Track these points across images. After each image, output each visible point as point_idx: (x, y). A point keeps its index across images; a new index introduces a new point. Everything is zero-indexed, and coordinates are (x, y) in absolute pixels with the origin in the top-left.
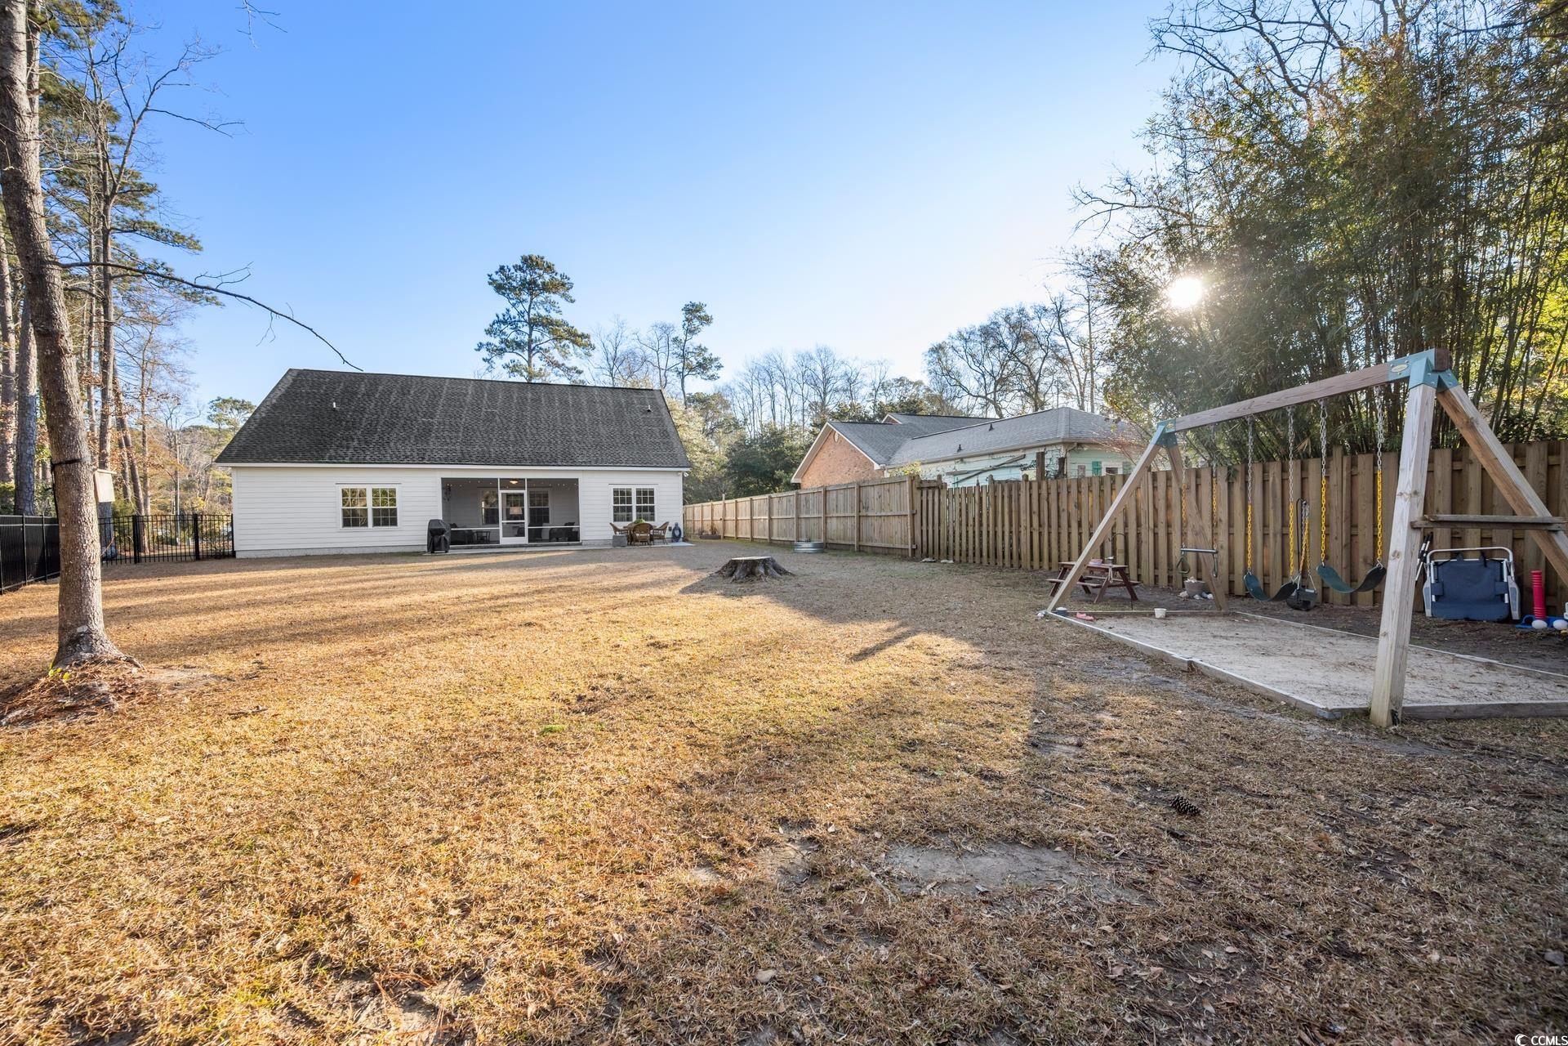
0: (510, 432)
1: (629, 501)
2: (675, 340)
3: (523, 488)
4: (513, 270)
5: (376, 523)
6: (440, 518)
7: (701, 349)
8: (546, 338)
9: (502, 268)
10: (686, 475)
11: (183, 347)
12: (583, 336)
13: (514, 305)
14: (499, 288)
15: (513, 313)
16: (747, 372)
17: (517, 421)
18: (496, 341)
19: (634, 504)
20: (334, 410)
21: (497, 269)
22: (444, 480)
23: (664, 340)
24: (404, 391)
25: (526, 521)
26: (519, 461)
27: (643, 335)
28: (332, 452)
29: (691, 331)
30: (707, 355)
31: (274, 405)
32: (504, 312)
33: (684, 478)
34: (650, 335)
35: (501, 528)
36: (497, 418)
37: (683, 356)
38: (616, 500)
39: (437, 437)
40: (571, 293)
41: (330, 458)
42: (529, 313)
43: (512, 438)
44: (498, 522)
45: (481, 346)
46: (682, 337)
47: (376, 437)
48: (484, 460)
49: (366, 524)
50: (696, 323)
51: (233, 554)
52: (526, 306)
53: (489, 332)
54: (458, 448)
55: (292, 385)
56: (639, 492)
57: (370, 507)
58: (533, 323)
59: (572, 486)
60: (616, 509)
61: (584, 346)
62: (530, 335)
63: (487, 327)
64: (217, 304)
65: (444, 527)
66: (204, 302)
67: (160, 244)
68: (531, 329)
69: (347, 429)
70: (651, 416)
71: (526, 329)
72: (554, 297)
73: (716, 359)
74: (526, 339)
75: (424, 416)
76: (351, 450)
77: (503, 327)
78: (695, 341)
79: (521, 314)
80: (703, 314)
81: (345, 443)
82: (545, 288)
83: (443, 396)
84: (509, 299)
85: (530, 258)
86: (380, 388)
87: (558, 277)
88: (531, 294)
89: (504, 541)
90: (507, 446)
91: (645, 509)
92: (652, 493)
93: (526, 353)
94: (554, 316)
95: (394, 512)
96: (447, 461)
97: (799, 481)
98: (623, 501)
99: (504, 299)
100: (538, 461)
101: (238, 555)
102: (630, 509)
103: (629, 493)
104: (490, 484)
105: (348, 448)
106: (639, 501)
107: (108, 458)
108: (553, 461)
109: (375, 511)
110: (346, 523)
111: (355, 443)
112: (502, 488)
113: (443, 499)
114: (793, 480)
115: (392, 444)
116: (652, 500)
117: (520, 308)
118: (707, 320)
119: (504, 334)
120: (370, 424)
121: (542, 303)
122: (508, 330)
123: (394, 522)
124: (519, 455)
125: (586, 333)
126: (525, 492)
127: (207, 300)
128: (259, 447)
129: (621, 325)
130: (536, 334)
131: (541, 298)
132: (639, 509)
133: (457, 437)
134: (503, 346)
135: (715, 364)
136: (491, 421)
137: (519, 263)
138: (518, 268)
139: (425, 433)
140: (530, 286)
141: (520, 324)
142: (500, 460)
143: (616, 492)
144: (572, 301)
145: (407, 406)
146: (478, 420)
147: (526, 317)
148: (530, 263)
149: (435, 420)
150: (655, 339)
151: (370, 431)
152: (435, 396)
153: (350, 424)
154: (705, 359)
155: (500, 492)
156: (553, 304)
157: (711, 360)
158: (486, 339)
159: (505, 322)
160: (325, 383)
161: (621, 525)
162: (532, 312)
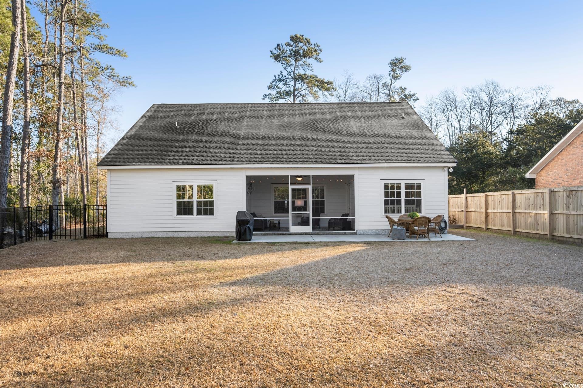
0: (297, 138)
1: (399, 195)
2: (384, 84)
3: (309, 184)
4: (285, 46)
5: (199, 213)
6: (245, 209)
7: (402, 89)
8: (304, 88)
9: (279, 45)
10: (451, 170)
11: (117, 110)
12: (329, 83)
13: (285, 68)
14: (277, 58)
15: (285, 73)
16: (427, 105)
17: (301, 130)
18: (274, 93)
19: (403, 198)
20: (176, 128)
21: (276, 46)
22: (248, 177)
23: (375, 86)
24: (222, 113)
25: (310, 212)
26: (305, 161)
27: (361, 84)
28: (171, 157)
29: (395, 77)
30: (407, 92)
31: (140, 126)
32: (279, 73)
33: (449, 174)
34: (365, 84)
35: (290, 218)
36: (286, 128)
37: (390, 95)
38: (387, 195)
39: (243, 144)
40: (321, 56)
41: (169, 161)
42: (294, 72)
43: (298, 143)
44: (288, 212)
45: (265, 96)
46: (389, 82)
47: (202, 145)
48: (278, 160)
49: (191, 213)
50: (398, 72)
51: (106, 235)
52: (293, 68)
53: (270, 88)
54: (259, 151)
55: (153, 114)
56: (407, 187)
57: (195, 199)
58: (297, 79)
59: (349, 180)
60: (386, 202)
61: (328, 90)
62: (295, 86)
63: (269, 84)
64: (133, 86)
65: (248, 218)
66: (128, 85)
67: (109, 55)
68: (295, 83)
69: (183, 140)
70: (406, 121)
71: (292, 83)
72: (310, 61)
73: (414, 95)
74: (292, 89)
75: (235, 129)
76: (184, 155)
77: (278, 83)
78: (397, 85)
79: (289, 73)
80: (403, 65)
81: (180, 150)
82: (305, 55)
83: (247, 115)
84: (282, 64)
85: (296, 36)
86: (206, 112)
87: (313, 46)
88: (296, 60)
89: (293, 229)
90: (295, 148)
91: (413, 202)
92: (419, 187)
93: (292, 97)
94: (309, 73)
95: (212, 203)
96: (250, 161)
97: (534, 176)
98: (393, 195)
99: (279, 64)
100: (320, 160)
101: (110, 236)
102: (399, 202)
103: (399, 187)
104: (282, 180)
105: (182, 154)
106: (407, 195)
107: (58, 168)
108: (333, 160)
109: (199, 203)
110: (179, 213)
111: (187, 150)
112: (292, 184)
113: (247, 193)
114: (528, 176)
115: (212, 150)
116: (419, 195)
117: (289, 70)
118: (407, 68)
119: (278, 88)
120: (198, 136)
121: (302, 65)
122: (281, 85)
123: (211, 212)
124: (305, 155)
125: (330, 80)
126: (310, 187)
127: (129, 83)
128: (125, 155)
129: (348, 78)
130: (298, 85)
131: (301, 62)
132: (407, 202)
133: (257, 143)
134: (278, 95)
135: (413, 98)
136: (281, 131)
137: (289, 41)
138: (288, 45)
139: (235, 142)
140: (296, 54)
141: (288, 80)
142: (291, 160)
143: (386, 187)
144: (321, 61)
145: (223, 123)
146: (272, 130)
147: (292, 75)
148: (295, 39)
149: (242, 132)
150: (369, 86)
151: (197, 142)
152: (242, 115)
153: (185, 137)
154: (405, 96)
155: (291, 187)
156: (308, 65)
157: (410, 95)
158: (268, 92)
159: (279, 80)
160: (172, 111)
161: (395, 217)
162: (296, 72)
